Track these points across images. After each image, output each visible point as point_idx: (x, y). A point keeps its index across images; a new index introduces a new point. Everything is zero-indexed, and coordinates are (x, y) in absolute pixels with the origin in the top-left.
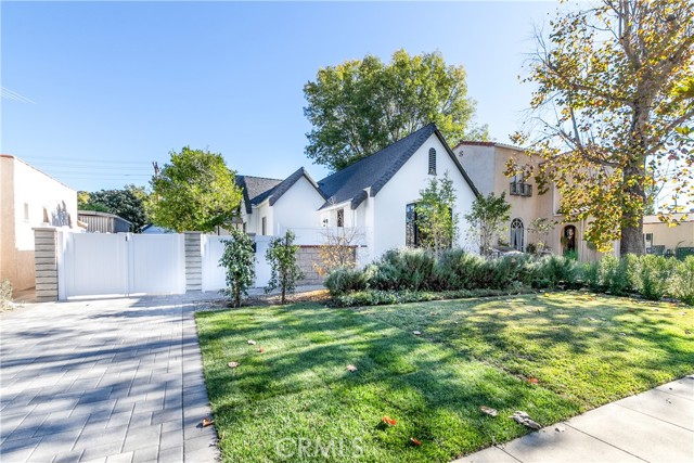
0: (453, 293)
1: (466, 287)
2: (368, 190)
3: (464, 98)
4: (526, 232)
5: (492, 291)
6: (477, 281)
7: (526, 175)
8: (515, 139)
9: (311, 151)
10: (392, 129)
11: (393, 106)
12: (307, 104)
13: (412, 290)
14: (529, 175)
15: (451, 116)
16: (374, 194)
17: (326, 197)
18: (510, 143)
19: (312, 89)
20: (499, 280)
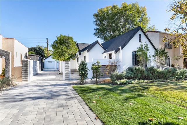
0: (151, 81)
1: (155, 79)
2: (120, 47)
3: (146, 17)
4: (170, 60)
5: (164, 80)
6: (158, 77)
7: (170, 41)
8: (166, 30)
9: (96, 34)
10: (122, 27)
11: (122, 20)
12: (94, 20)
13: (138, 79)
14: (171, 41)
15: (142, 23)
16: (122, 49)
17: (105, 49)
18: (164, 31)
19: (96, 16)
20: (165, 76)
